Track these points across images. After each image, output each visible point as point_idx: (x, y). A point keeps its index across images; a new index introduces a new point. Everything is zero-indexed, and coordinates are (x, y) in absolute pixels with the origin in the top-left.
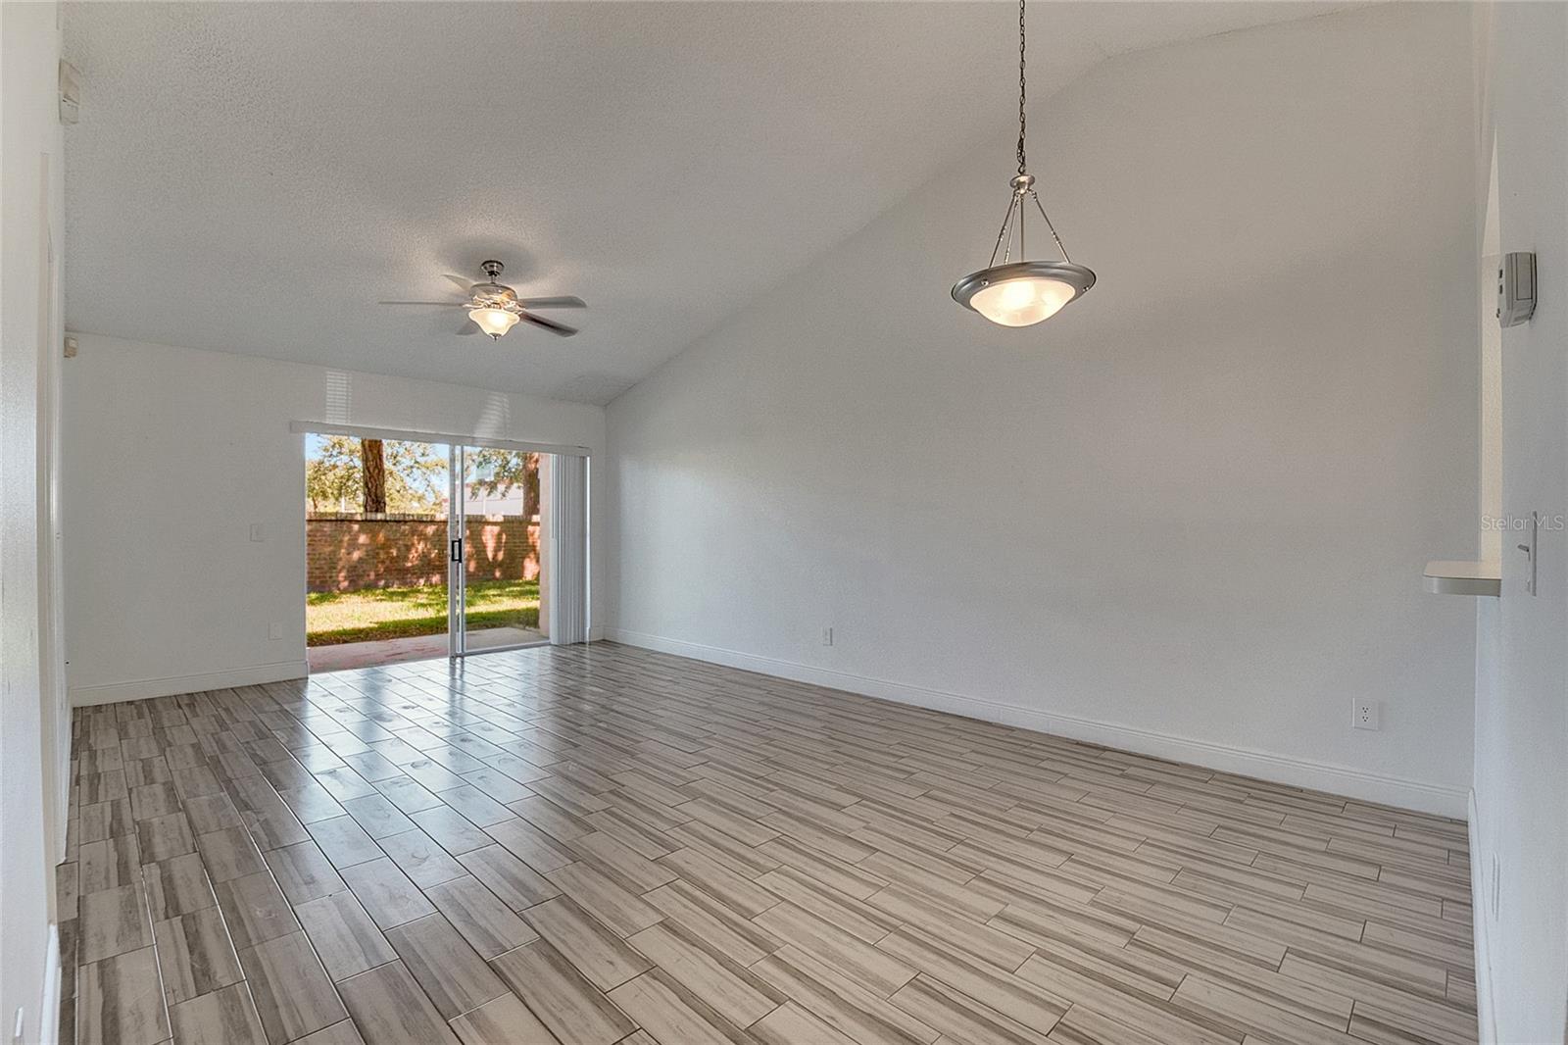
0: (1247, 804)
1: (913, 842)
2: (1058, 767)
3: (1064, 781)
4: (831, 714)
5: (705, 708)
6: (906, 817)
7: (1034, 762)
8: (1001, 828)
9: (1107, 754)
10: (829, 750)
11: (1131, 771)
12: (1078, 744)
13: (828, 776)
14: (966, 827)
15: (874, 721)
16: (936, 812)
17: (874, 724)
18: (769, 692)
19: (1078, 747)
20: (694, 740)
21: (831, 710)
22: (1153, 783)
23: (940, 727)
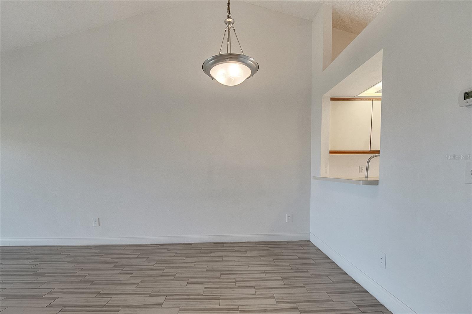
0: (271, 250)
1: (204, 308)
2: (217, 254)
3: (224, 259)
4: (112, 258)
5: (33, 274)
6: (191, 297)
7: (209, 255)
8: (226, 286)
9: (225, 245)
10: (128, 277)
11: (237, 249)
12: (214, 244)
13: (139, 291)
14: (215, 291)
15: (136, 256)
16: (199, 289)
17: (137, 258)
18: (68, 255)
19: (215, 245)
20: (41, 297)
21: (113, 256)
22: (246, 251)
23: (165, 251)
